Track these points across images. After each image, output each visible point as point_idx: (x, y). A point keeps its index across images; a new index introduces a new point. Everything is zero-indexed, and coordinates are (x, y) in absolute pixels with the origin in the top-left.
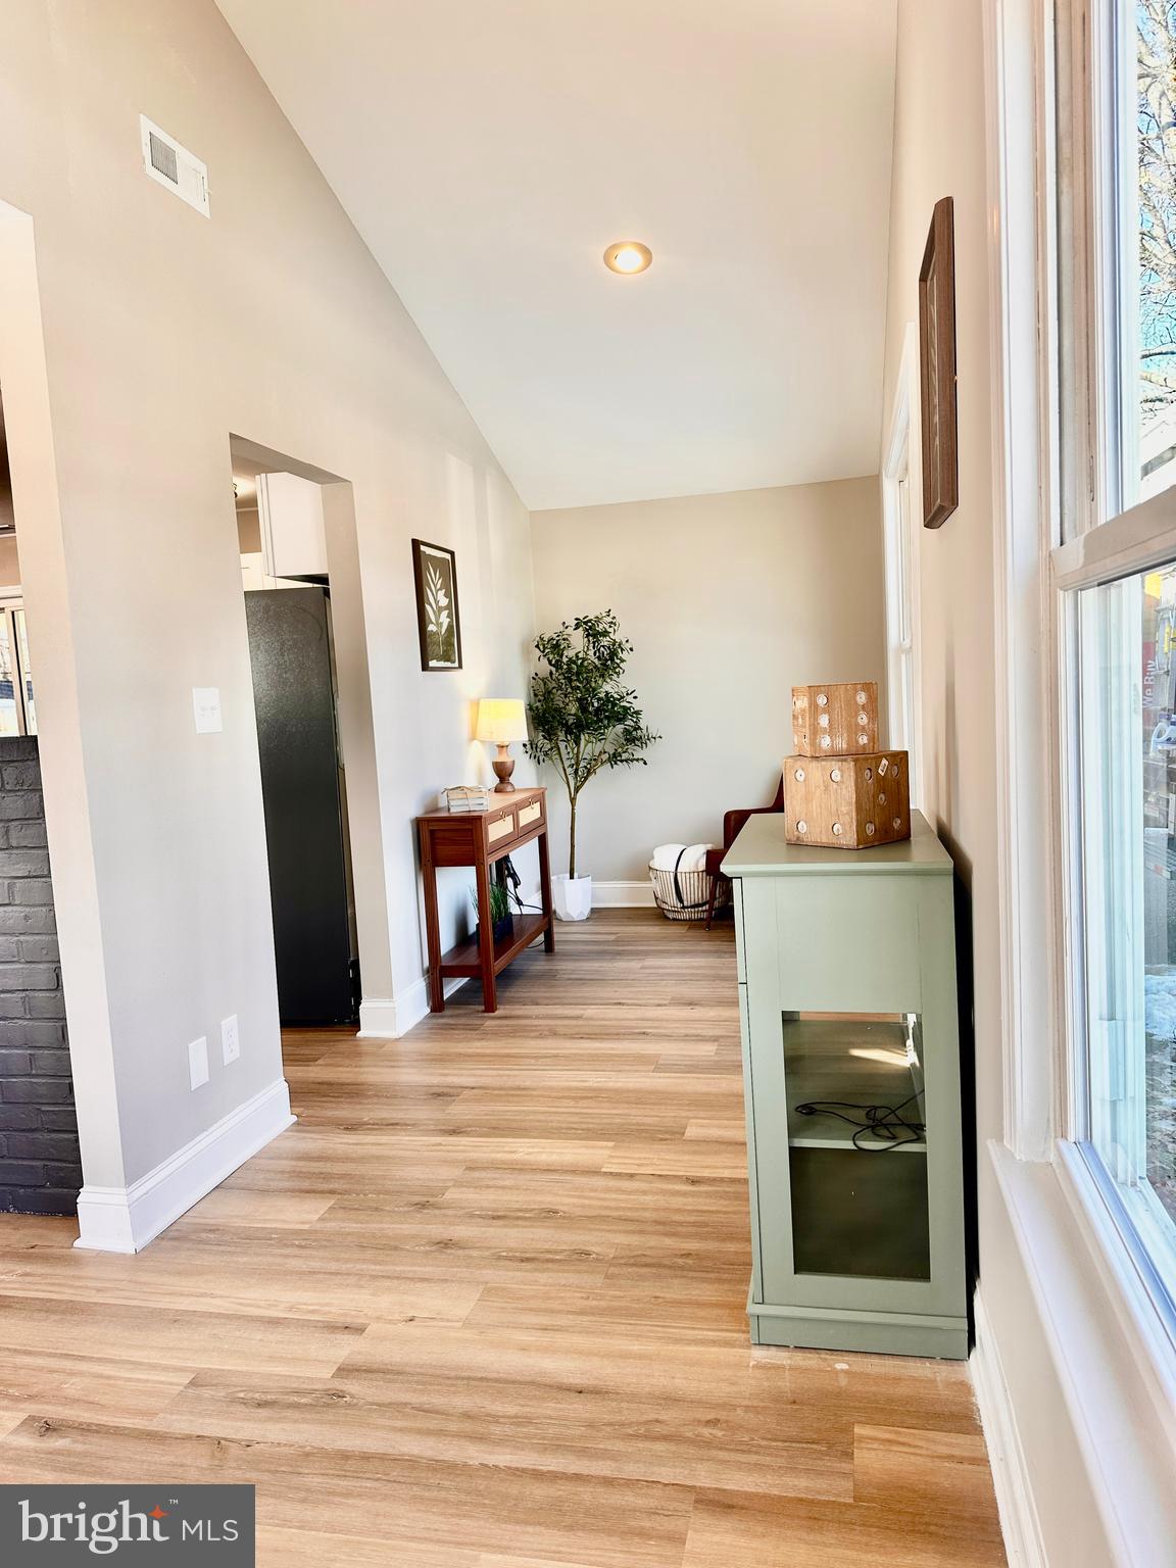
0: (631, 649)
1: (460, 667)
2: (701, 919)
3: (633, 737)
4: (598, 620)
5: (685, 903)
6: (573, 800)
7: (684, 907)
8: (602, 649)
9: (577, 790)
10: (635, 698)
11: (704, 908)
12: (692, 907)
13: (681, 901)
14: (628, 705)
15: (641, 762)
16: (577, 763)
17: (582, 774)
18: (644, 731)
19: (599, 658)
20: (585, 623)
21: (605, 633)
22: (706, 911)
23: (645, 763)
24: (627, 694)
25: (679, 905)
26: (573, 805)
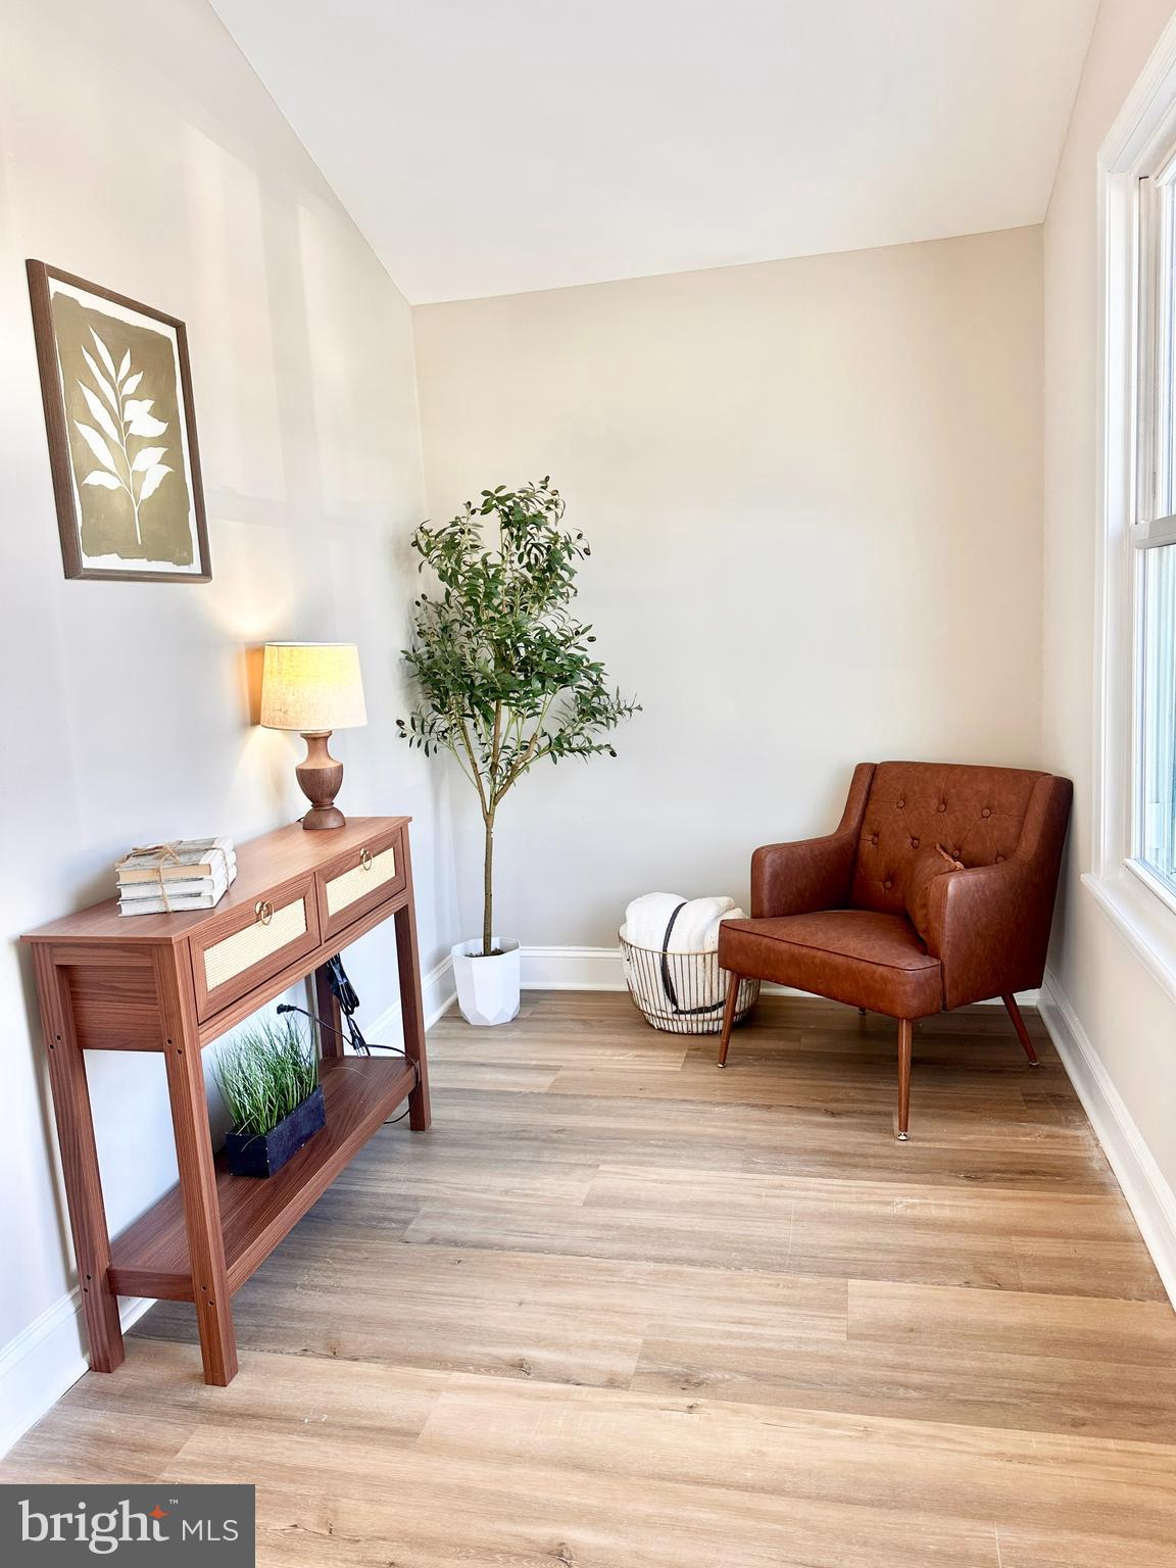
0: (587, 551)
1: (206, 573)
2: (710, 1033)
3: (590, 710)
4: (528, 498)
5: (681, 1007)
6: (488, 817)
7: (678, 1012)
8: (534, 550)
9: (495, 799)
10: (592, 639)
11: (714, 1014)
12: (693, 1012)
13: (674, 1001)
14: (579, 653)
15: (606, 752)
16: (495, 755)
17: (502, 771)
18: (613, 697)
19: (529, 566)
20: (501, 500)
21: (538, 520)
22: (718, 1019)
23: (613, 754)
24: (577, 633)
25: (670, 1008)
26: (489, 826)
